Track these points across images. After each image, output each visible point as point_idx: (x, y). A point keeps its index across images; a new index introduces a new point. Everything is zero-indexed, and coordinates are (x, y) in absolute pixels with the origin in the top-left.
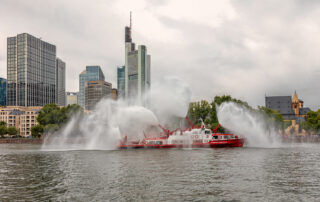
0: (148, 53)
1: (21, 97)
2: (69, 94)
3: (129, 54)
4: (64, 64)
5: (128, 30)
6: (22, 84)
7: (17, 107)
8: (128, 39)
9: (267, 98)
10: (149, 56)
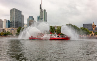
0: (46, 12)
1: (13, 25)
2: (25, 24)
3: (41, 12)
4: (23, 16)
5: (40, 5)
6: (13, 22)
7: (12, 28)
8: (41, 8)
9: (84, 24)
10: (46, 13)
